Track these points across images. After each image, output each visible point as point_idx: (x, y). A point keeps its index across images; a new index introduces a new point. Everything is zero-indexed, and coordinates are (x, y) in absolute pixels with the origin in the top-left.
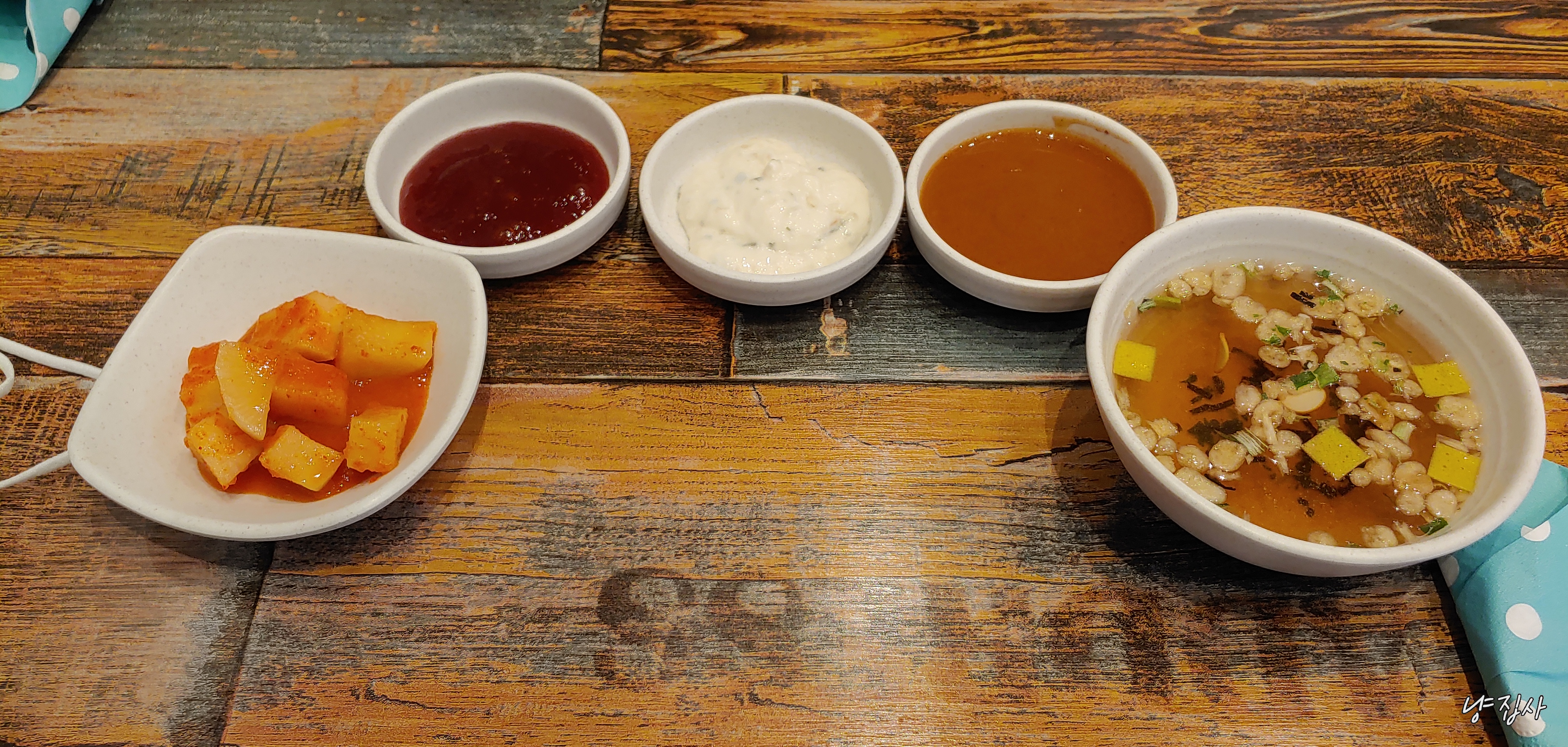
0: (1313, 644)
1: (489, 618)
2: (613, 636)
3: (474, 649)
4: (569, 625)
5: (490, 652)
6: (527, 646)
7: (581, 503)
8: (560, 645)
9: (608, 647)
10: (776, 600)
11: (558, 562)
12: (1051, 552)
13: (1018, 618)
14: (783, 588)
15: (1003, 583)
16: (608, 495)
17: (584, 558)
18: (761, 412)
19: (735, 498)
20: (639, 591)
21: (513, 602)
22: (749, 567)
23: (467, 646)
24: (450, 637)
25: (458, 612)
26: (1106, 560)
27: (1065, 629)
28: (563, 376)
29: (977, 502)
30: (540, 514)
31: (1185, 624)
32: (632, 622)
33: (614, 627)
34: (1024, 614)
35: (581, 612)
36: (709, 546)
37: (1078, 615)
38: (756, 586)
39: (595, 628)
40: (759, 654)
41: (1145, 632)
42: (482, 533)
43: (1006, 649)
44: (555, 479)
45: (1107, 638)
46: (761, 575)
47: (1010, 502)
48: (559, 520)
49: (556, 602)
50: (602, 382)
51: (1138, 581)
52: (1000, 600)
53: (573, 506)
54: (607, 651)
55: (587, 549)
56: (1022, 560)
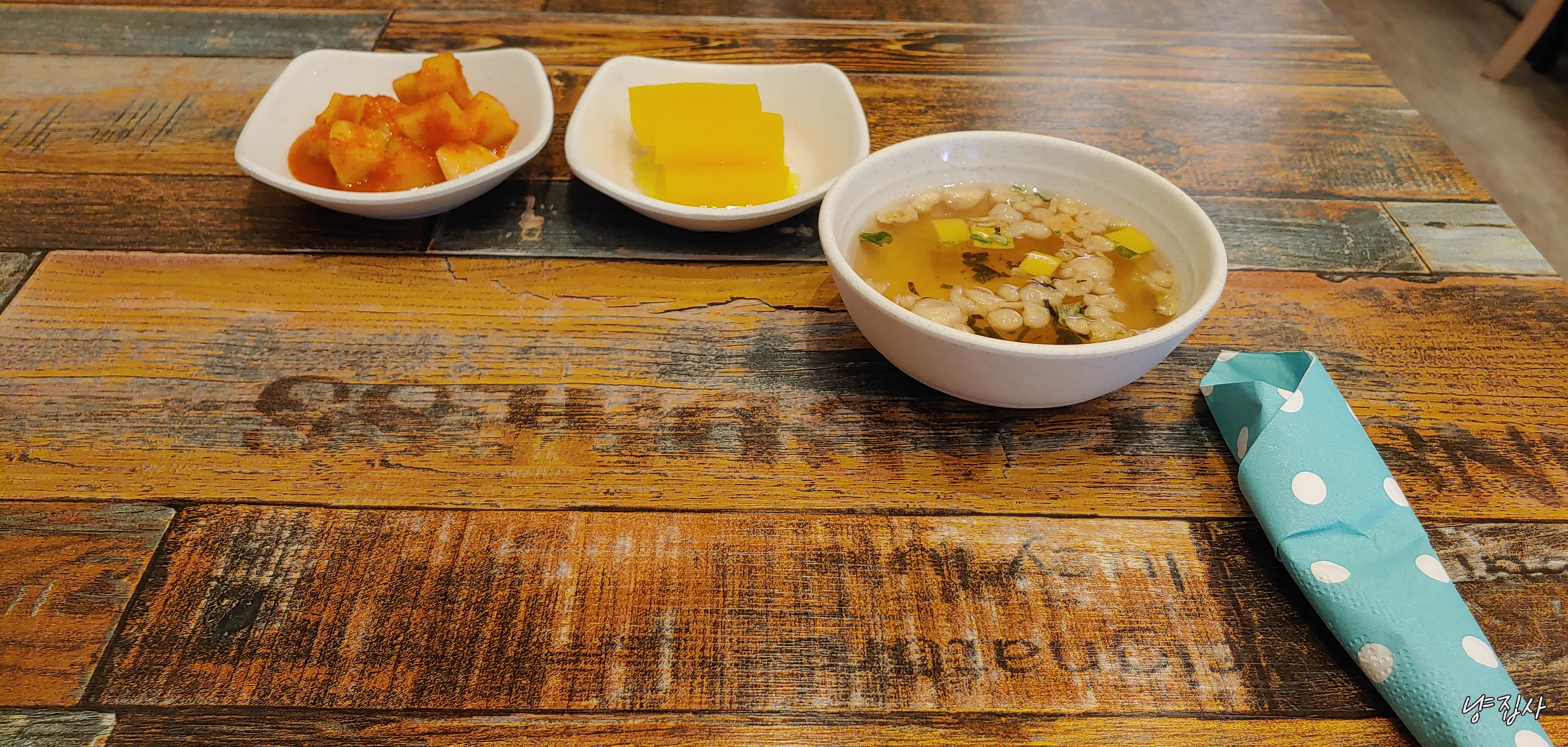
0: (914, 431)
1: (155, 407)
2: (266, 420)
3: (134, 427)
4: (229, 412)
5: (149, 429)
6: (185, 425)
7: (263, 332)
8: (216, 426)
9: (259, 428)
10: (426, 399)
11: (232, 370)
12: (690, 369)
13: (648, 411)
14: (435, 390)
15: (641, 389)
16: (288, 328)
17: (256, 369)
18: (448, 275)
19: (408, 331)
20: (298, 392)
21: (181, 396)
22: (406, 376)
23: (129, 425)
24: (114, 419)
25: (129, 403)
26: (739, 374)
27: (690, 418)
28: (273, 249)
29: (631, 336)
30: (223, 338)
31: (799, 416)
32: (285, 412)
33: (269, 415)
34: (654, 408)
35: (241, 404)
36: (373, 362)
37: (704, 409)
38: (409, 389)
39: (250, 414)
40: (400, 434)
41: (761, 421)
42: (166, 351)
43: (633, 431)
44: (244, 316)
45: (727, 425)
46: (416, 382)
47: (663, 337)
48: (239, 343)
49: (220, 396)
50: (306, 253)
51: (763, 387)
52: (635, 400)
53: (256, 334)
54: (258, 430)
55: (259, 362)
56: (663, 374)
